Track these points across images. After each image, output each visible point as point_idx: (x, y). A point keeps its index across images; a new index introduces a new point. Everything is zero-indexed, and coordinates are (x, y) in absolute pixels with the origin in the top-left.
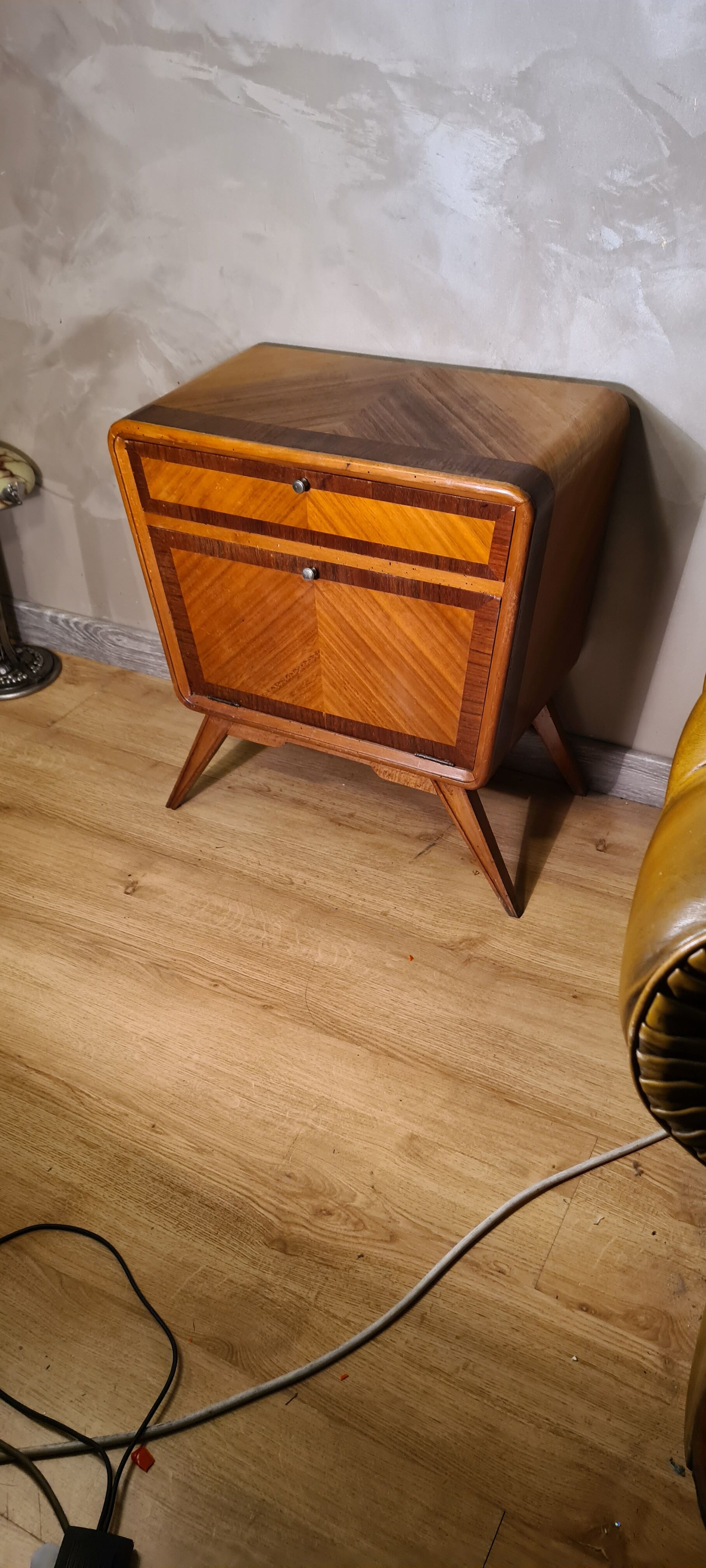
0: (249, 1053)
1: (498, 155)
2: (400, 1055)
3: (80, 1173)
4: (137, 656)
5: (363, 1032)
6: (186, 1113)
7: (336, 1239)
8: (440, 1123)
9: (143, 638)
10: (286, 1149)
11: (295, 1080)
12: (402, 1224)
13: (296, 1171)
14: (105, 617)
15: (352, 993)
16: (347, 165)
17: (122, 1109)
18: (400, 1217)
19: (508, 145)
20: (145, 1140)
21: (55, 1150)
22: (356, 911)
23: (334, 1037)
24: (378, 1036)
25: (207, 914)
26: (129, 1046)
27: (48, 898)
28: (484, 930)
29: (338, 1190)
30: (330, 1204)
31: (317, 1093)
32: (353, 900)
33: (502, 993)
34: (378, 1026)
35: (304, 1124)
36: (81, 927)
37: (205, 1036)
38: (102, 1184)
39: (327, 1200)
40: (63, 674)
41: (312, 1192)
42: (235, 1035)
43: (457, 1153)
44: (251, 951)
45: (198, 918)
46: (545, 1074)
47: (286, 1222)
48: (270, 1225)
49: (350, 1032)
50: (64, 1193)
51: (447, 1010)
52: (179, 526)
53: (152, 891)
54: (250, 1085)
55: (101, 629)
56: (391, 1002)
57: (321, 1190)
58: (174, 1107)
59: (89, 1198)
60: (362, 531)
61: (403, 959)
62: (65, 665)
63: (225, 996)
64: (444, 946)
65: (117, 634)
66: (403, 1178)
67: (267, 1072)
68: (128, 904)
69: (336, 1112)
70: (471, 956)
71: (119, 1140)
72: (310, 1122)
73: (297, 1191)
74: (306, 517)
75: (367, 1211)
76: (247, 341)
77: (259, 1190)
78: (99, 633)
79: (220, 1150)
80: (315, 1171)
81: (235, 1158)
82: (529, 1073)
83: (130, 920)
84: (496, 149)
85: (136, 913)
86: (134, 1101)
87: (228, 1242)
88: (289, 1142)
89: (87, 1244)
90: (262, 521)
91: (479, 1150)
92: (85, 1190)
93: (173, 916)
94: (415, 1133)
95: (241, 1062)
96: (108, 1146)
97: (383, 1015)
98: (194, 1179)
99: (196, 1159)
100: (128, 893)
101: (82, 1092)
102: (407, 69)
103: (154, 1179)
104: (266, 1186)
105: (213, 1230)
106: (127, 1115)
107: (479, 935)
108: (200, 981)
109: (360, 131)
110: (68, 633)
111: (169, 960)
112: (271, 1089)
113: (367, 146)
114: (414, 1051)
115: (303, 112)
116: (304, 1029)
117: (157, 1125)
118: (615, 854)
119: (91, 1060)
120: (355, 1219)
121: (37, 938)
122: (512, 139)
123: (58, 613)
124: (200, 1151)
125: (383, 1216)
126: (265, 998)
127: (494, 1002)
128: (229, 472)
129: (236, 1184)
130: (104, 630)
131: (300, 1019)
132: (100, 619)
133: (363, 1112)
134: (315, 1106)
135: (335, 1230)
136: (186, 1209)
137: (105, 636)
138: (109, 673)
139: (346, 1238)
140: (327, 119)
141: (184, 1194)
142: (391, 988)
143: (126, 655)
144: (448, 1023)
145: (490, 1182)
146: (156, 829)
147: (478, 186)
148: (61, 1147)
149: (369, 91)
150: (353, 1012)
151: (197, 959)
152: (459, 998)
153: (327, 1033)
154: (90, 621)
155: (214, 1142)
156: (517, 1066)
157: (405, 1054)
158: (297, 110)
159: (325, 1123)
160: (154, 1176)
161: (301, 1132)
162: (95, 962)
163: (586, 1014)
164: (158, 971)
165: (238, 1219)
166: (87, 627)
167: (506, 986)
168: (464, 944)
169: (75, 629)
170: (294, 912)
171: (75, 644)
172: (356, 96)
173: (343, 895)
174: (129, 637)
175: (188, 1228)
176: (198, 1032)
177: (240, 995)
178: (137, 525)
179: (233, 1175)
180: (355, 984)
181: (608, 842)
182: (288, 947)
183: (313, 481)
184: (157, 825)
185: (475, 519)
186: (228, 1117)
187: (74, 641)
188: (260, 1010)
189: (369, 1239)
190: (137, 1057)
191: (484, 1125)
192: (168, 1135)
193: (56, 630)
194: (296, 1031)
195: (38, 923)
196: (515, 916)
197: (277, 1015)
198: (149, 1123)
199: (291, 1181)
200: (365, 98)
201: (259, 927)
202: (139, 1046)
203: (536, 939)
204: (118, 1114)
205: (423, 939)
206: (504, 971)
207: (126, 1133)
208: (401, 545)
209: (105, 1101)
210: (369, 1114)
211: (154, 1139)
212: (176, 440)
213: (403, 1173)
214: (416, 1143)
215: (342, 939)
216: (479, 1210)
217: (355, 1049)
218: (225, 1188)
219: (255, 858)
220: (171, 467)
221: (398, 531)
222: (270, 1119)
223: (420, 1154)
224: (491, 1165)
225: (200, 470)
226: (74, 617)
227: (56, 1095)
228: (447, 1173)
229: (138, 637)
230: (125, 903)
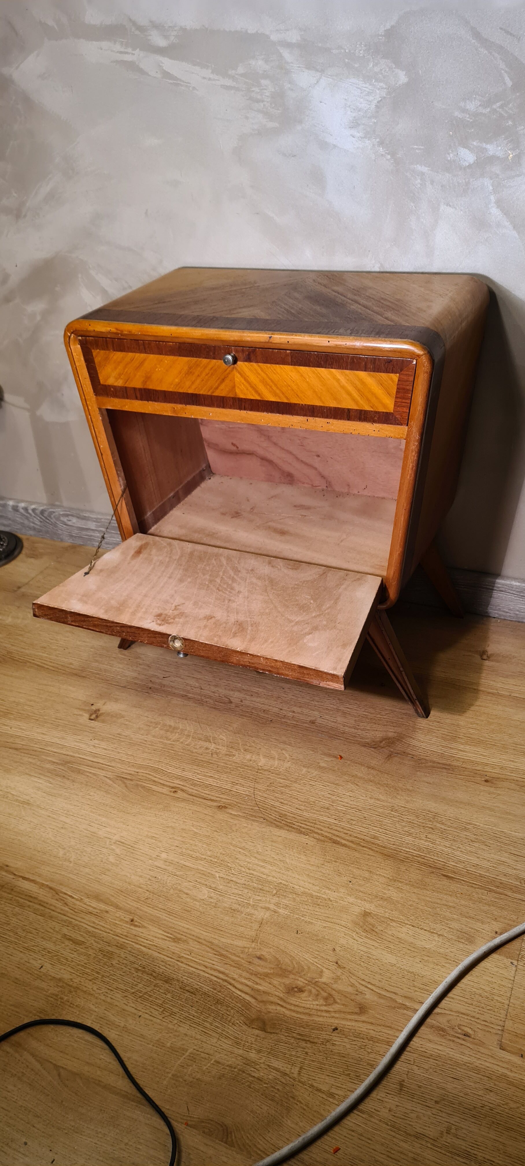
0: (211, 849)
1: (371, 98)
2: (344, 842)
3: (69, 969)
4: (84, 533)
5: (308, 824)
6: (160, 906)
7: (310, 1015)
8: (388, 900)
9: (89, 517)
10: (253, 933)
11: (254, 870)
12: (369, 996)
13: (265, 952)
14: (57, 503)
15: (294, 790)
16: (247, 118)
17: (102, 906)
18: (366, 989)
19: (379, 89)
20: (125, 934)
21: (44, 949)
22: (288, 721)
23: (284, 829)
24: (322, 826)
25: (162, 732)
26: (104, 850)
27: (24, 728)
28: (399, 730)
29: (306, 967)
30: (301, 982)
31: (275, 879)
32: (284, 712)
33: (424, 781)
34: (321, 818)
35: (268, 909)
36: (55, 750)
37: (171, 837)
38: (90, 978)
39: (297, 978)
40: (24, 551)
41: (283, 972)
42: (196, 833)
43: (407, 926)
44: (202, 761)
45: (154, 736)
46: (473, 850)
47: (263, 1002)
48: (247, 1005)
49: (297, 824)
50: (56, 989)
51: (378, 800)
52: (125, 406)
53: (112, 716)
54: (214, 877)
55: (54, 512)
56: (329, 796)
57: (290, 969)
58: (149, 901)
59: (78, 991)
60: (283, 394)
61: (333, 759)
62: (26, 544)
63: (184, 800)
64: (367, 745)
65: (67, 515)
66: (362, 953)
67: (229, 864)
68: (93, 728)
69: (294, 897)
70: (392, 752)
71: (101, 936)
72: (272, 907)
73: (269, 972)
74: (234, 387)
75: (335, 986)
76: (169, 266)
77: (234, 973)
78: (52, 516)
79: (194, 938)
80: (283, 951)
81: (208, 944)
82: (460, 849)
83: (96, 741)
84: (369, 94)
85: (100, 735)
86: (112, 899)
87: (211, 1024)
88: (256, 926)
89: (81, 1036)
90: (196, 394)
91: (427, 921)
92: (75, 985)
93: (132, 736)
94: (367, 910)
95: (204, 857)
96: (92, 942)
97: (324, 808)
98: (174, 967)
99: (173, 948)
100: (92, 720)
101: (66, 894)
102: (294, 37)
103: (137, 970)
104: (239, 969)
105: (196, 1014)
106: (107, 912)
107: (396, 735)
108: (161, 789)
109: (257, 89)
110: (27, 518)
111: (133, 773)
112: (234, 879)
113: (263, 101)
114: (356, 837)
115: (210, 79)
116: (256, 824)
117: (135, 919)
118: (498, 661)
119: (71, 865)
120: (325, 994)
121: (16, 762)
122: (382, 84)
123: (18, 503)
124: (176, 940)
125: (350, 989)
126: (219, 799)
127: (418, 790)
128: (168, 355)
129: (212, 969)
130: (57, 514)
131: (252, 816)
132: (53, 505)
133: (318, 895)
134: (275, 892)
135: (308, 1006)
136: (169, 996)
137: (58, 519)
138: (63, 548)
139: (319, 1013)
140: (229, 82)
141: (166, 982)
142: (327, 784)
143: (75, 532)
144: (381, 810)
145: (442, 951)
146: (111, 666)
147: (355, 124)
148: (50, 946)
149: (263, 56)
150: (297, 806)
151: (156, 770)
152: (387, 789)
153: (277, 826)
154: (45, 507)
155: (188, 931)
156: (447, 844)
157: (348, 840)
158: (204, 78)
159: (286, 907)
160: (137, 966)
161: (266, 916)
162: (69, 779)
163: (499, 795)
164: (124, 783)
165: (218, 1002)
166: (42, 512)
167: (426, 776)
168: (384, 742)
169: (33, 514)
170: (235, 726)
171: (34, 527)
172: (253, 62)
173: (275, 709)
174: (78, 518)
175: (172, 1014)
176: (163, 833)
177: (197, 799)
178: (90, 408)
179: (209, 961)
180: (295, 782)
181: (489, 653)
182: (234, 755)
183: (240, 355)
184: (111, 662)
185: (380, 374)
186: (198, 907)
187: (32, 525)
188: (216, 810)
189: (340, 1012)
190: (112, 859)
191: (428, 899)
192: (145, 927)
193: (17, 517)
194: (250, 826)
195: (16, 749)
196: (423, 717)
197: (231, 814)
198: (128, 918)
199: (261, 963)
200: (260, 62)
201: (207, 740)
202: (113, 850)
203: (444, 734)
204: (98, 911)
205: (348, 740)
206: (422, 763)
207: (108, 929)
208: (318, 403)
209: (86, 900)
210: (323, 896)
211: (134, 933)
212: (122, 331)
213: (362, 948)
214: (369, 919)
215: (279, 745)
216: (436, 977)
217: (304, 839)
218: (202, 973)
219: (197, 684)
220: (118, 355)
221: (314, 391)
222: (235, 906)
223: (374, 929)
224: (440, 935)
225: (143, 356)
226: (31, 505)
227: (41, 898)
228: (402, 944)
229: (85, 516)
230: (91, 727)
